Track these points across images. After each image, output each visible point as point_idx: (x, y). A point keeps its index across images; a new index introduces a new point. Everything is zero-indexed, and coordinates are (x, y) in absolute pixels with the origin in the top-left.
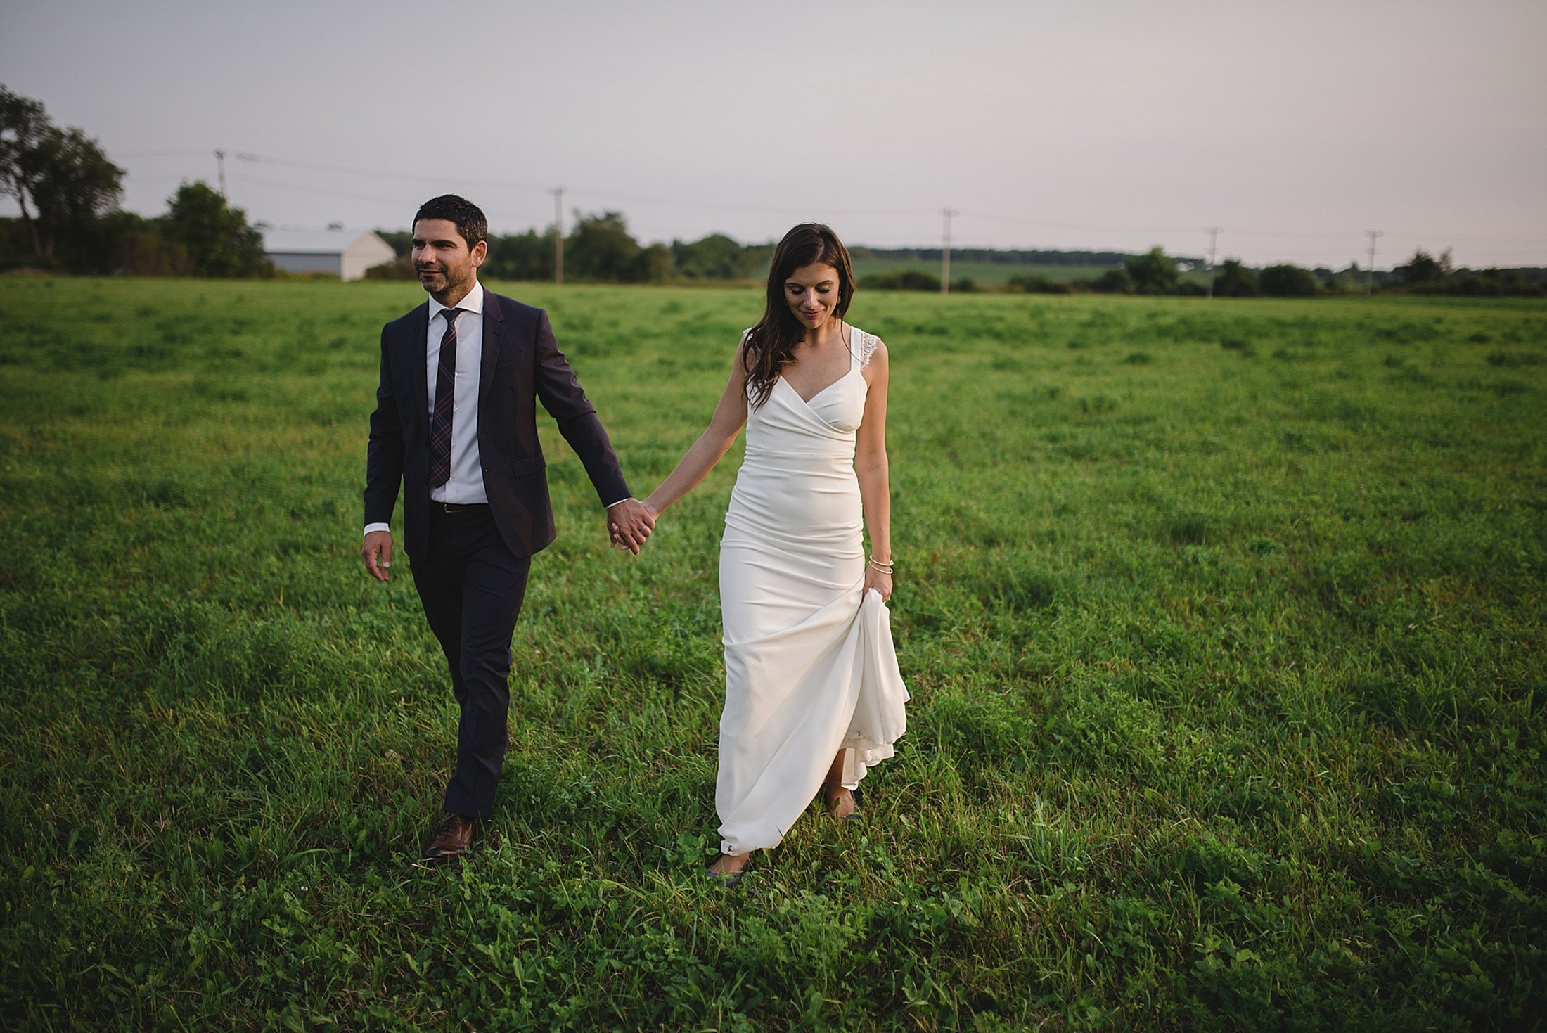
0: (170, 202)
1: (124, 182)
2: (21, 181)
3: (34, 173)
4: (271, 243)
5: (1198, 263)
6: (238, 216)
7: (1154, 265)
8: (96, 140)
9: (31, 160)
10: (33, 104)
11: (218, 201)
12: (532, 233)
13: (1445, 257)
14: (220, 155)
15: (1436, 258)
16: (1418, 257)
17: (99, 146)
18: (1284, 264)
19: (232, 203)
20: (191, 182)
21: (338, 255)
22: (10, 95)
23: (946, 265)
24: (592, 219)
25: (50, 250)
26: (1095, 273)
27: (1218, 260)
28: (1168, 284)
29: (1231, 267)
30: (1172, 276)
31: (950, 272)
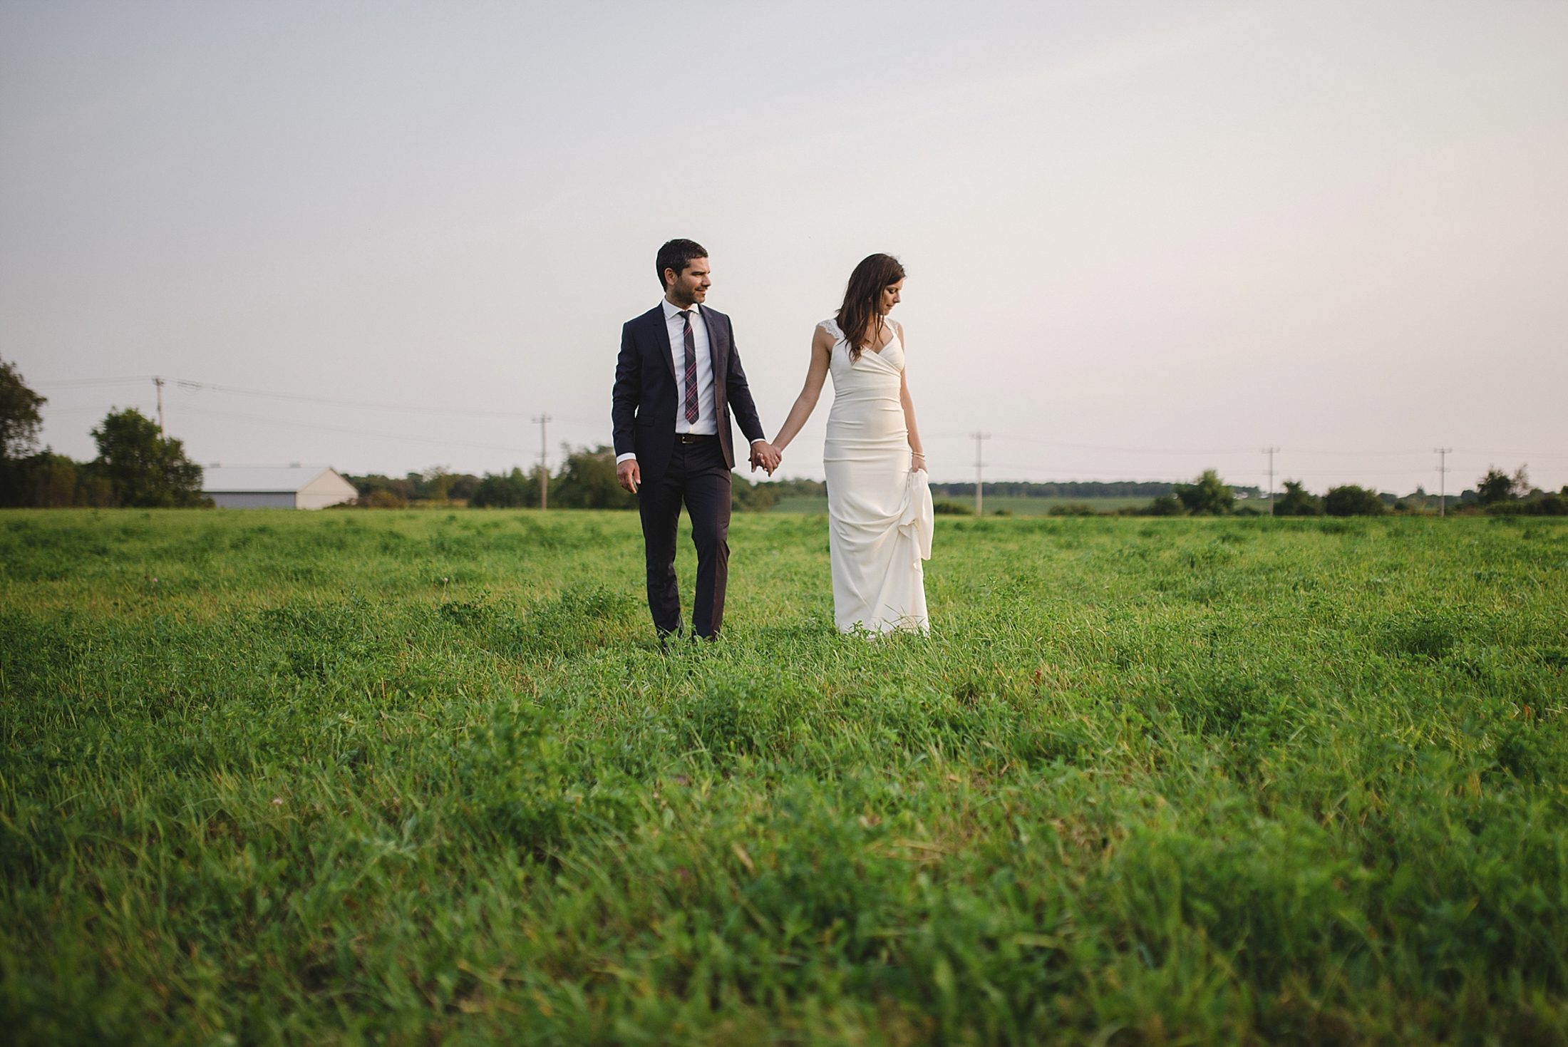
0: (95, 433)
1: (42, 411)
5: (1253, 491)
6: (174, 448)
7: (1207, 490)
11: (152, 429)
12: (517, 471)
13: (1518, 475)
14: (158, 383)
15: (1509, 477)
16: (1491, 474)
18: (1349, 486)
19: (169, 432)
20: (121, 410)
21: (294, 493)
23: (979, 497)
24: (583, 451)
26: (1141, 502)
29: (1292, 489)
30: (1228, 502)
31: (984, 504)
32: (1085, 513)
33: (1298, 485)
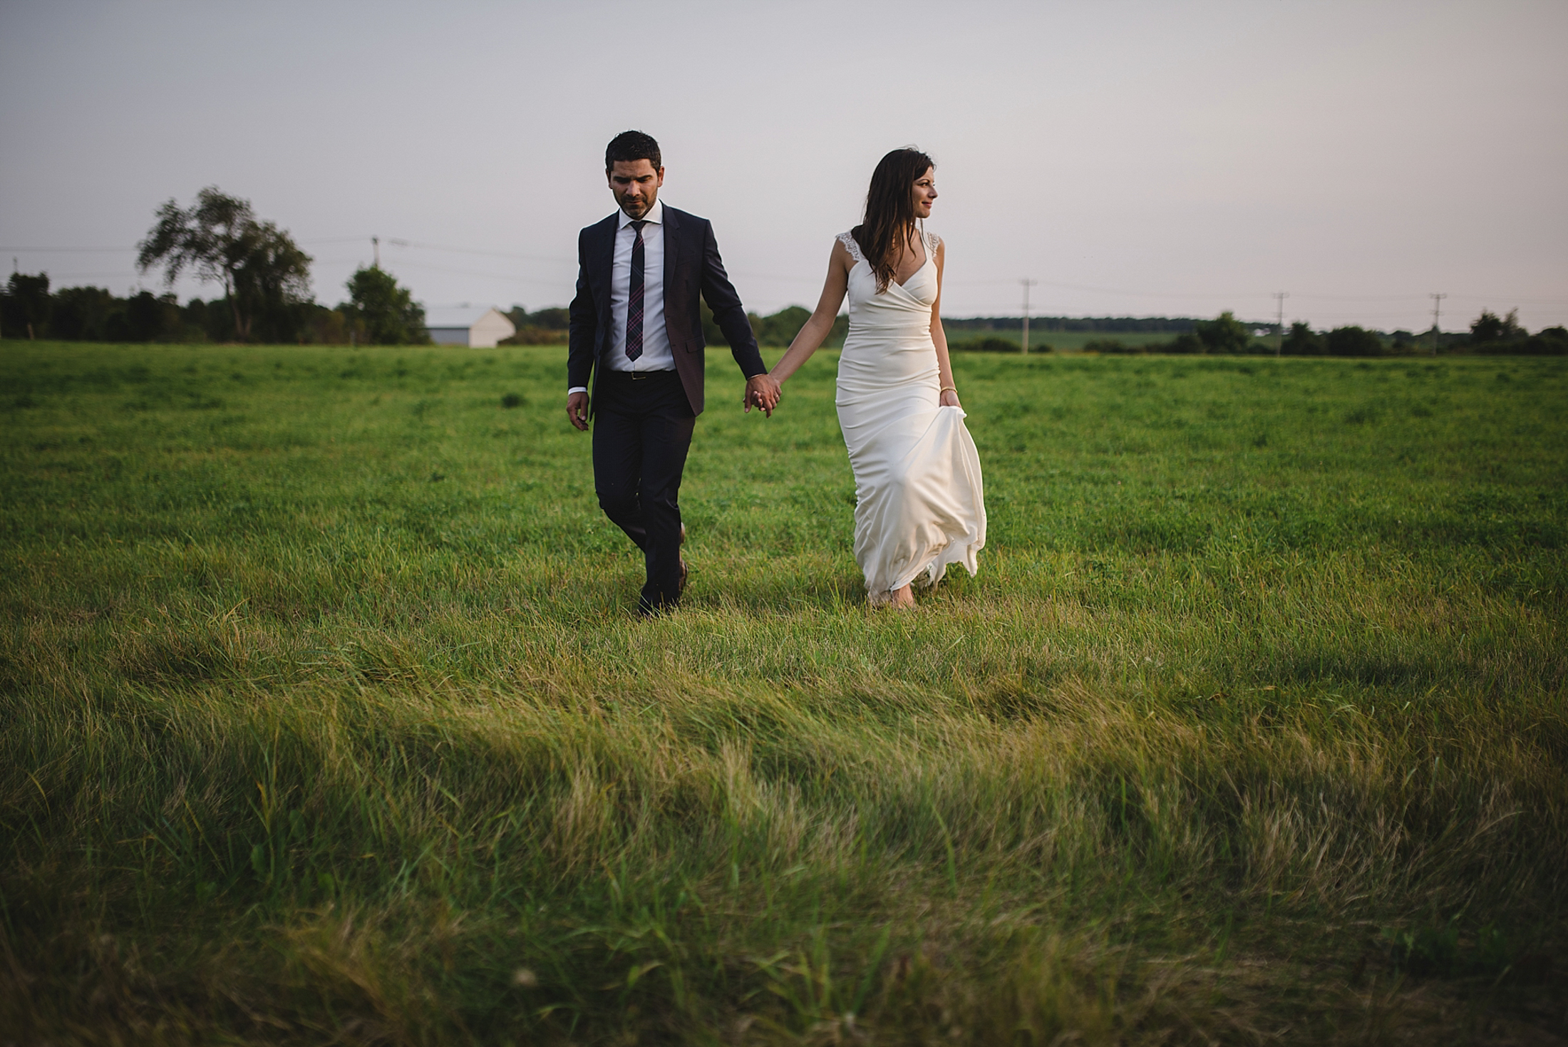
0: (348, 284)
1: (312, 268)
2: (228, 267)
3: (236, 260)
4: (431, 321)
5: (1274, 328)
6: (405, 294)
7: (1224, 329)
8: (287, 232)
9: (234, 250)
10: (241, 204)
11: (390, 282)
13: (1511, 318)
14: (376, 241)
15: (1503, 319)
16: (1484, 317)
17: (288, 238)
18: (1351, 326)
19: (401, 284)
20: (366, 267)
21: (466, 329)
22: (222, 196)
23: (1026, 334)
25: (248, 327)
26: (1166, 338)
27: (1287, 323)
28: (1239, 347)
29: (1300, 330)
30: (1242, 340)
31: (1030, 337)
32: (1116, 349)
33: (1305, 325)
